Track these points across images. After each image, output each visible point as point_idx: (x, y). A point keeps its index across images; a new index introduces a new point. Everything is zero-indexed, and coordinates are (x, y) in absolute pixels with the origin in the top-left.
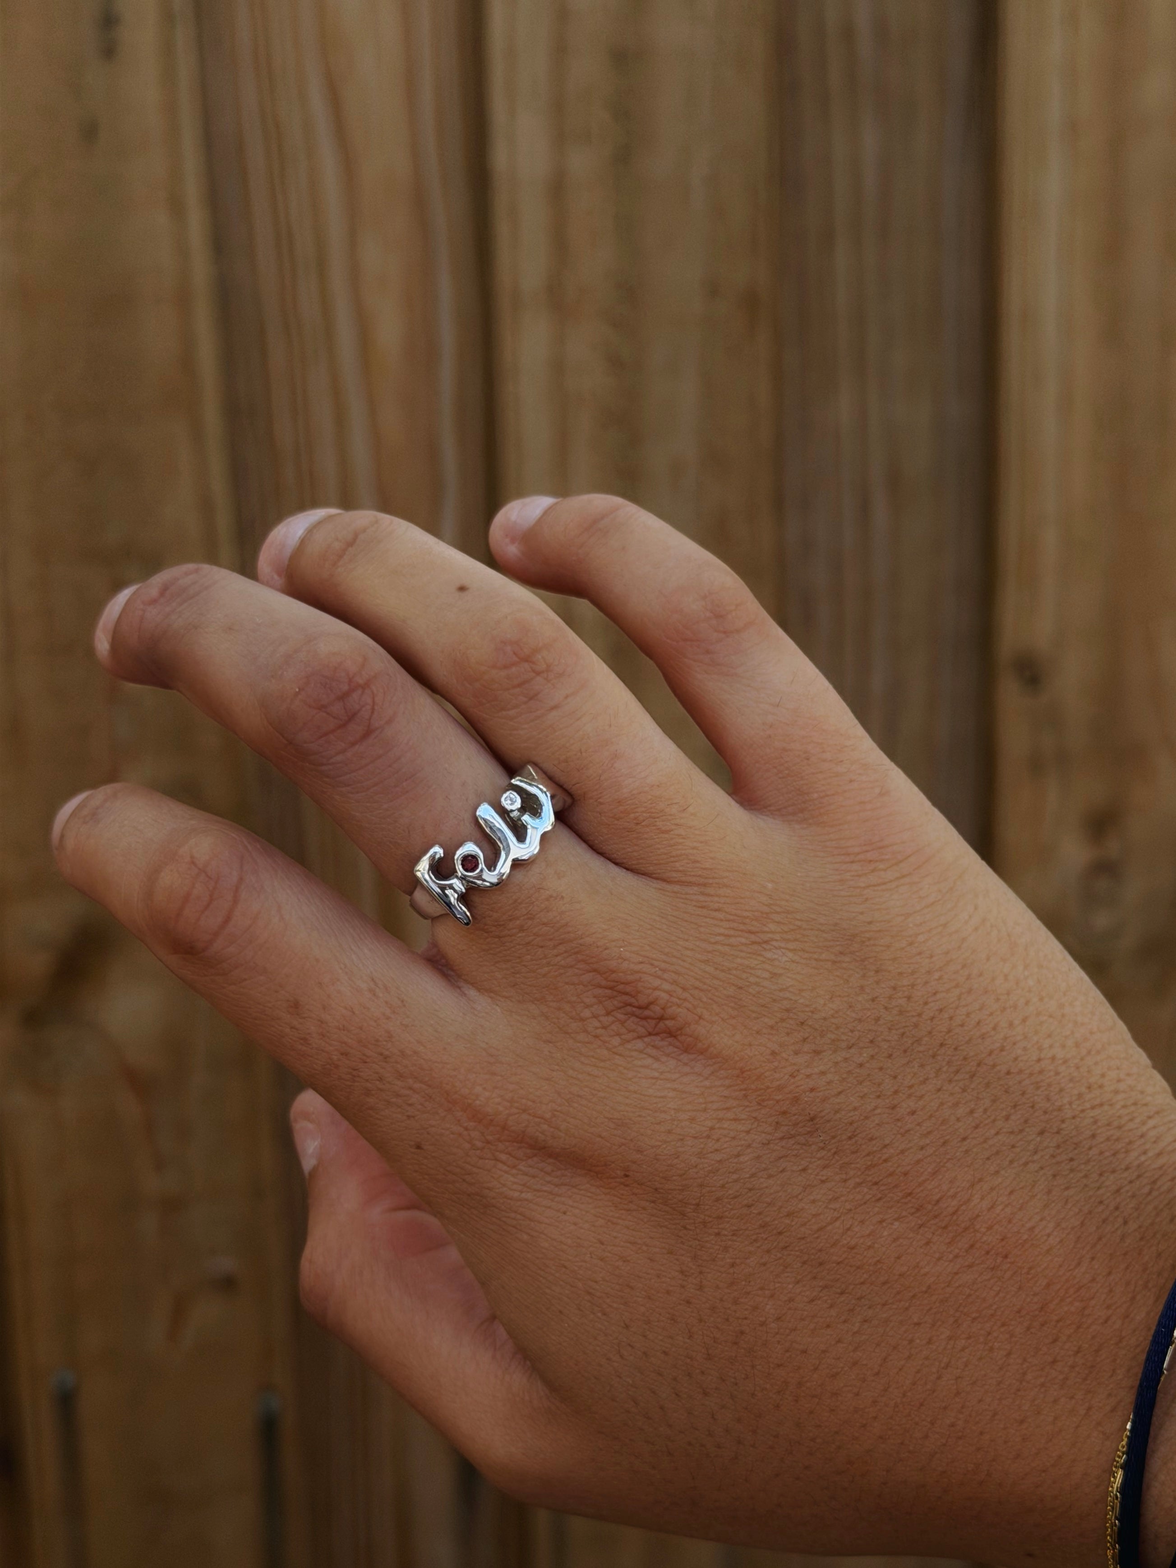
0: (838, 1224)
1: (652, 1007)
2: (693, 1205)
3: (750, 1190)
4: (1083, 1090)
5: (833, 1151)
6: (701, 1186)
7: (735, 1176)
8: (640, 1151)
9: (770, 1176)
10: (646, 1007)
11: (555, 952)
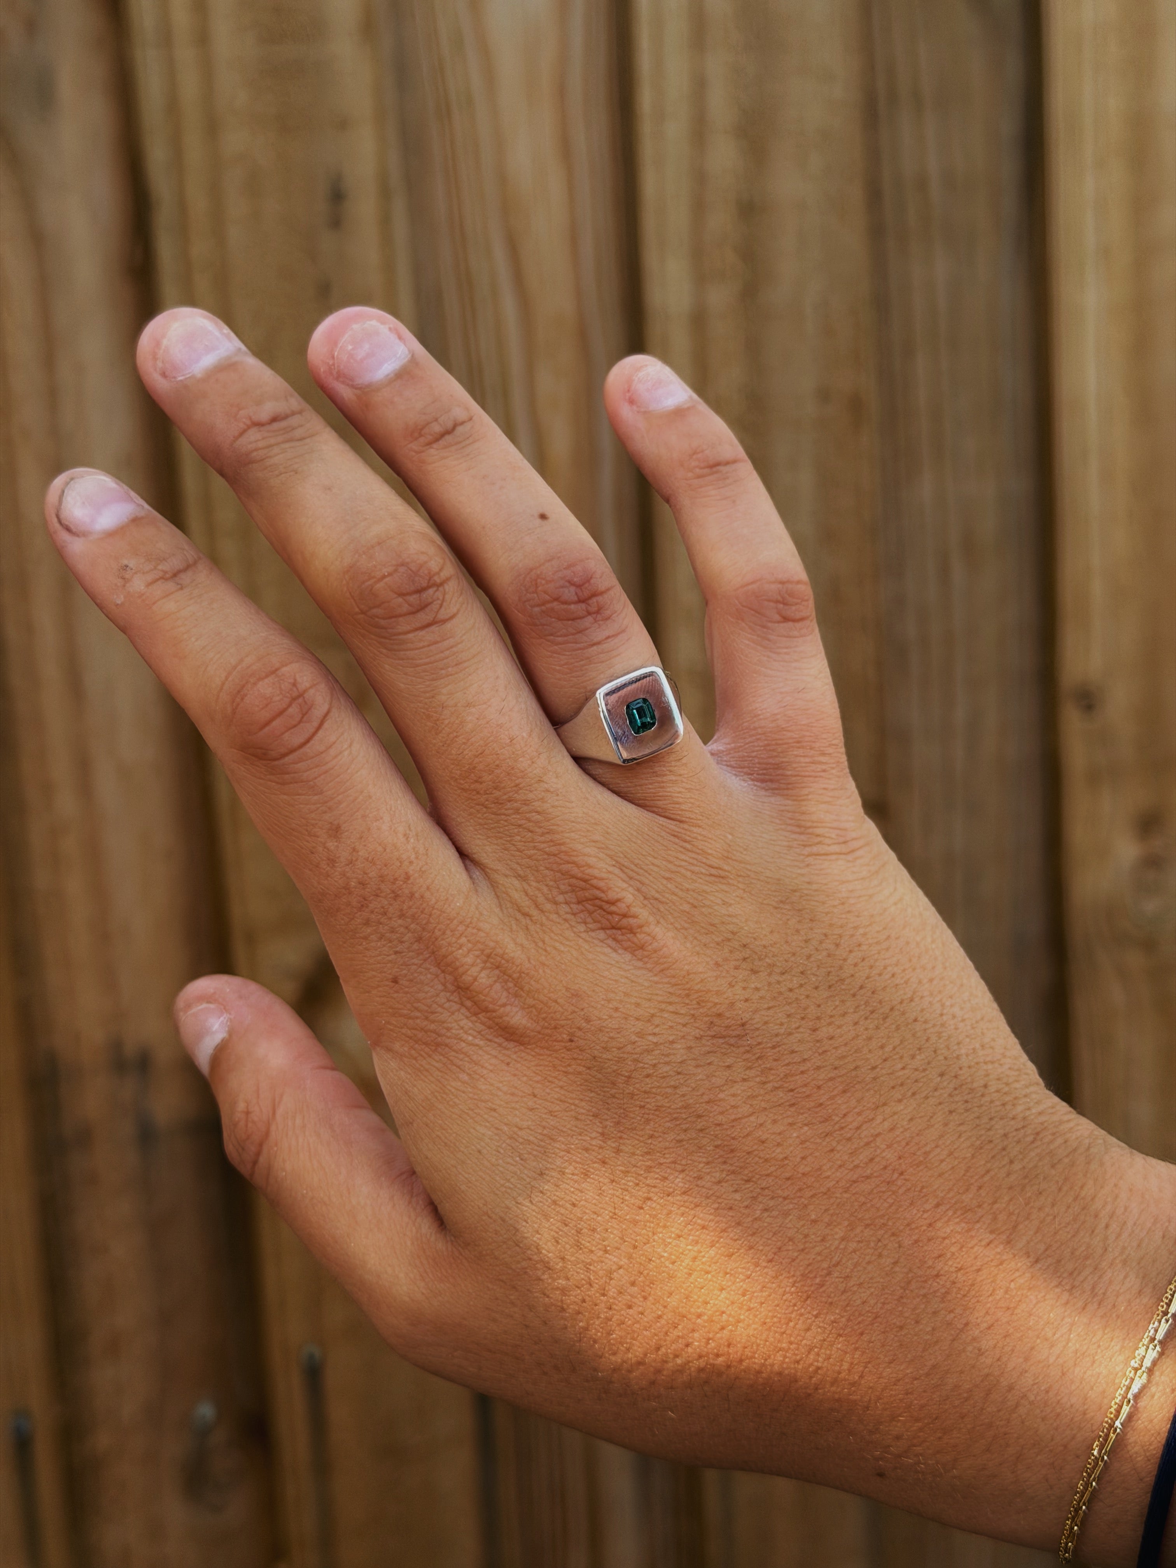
0: (752, 1119)
1: (619, 904)
2: (626, 1077)
3: (679, 1073)
4: (978, 1046)
5: (757, 1056)
6: (636, 1061)
7: (667, 1059)
8: (588, 1021)
9: (697, 1066)
10: (613, 903)
11: (542, 839)
